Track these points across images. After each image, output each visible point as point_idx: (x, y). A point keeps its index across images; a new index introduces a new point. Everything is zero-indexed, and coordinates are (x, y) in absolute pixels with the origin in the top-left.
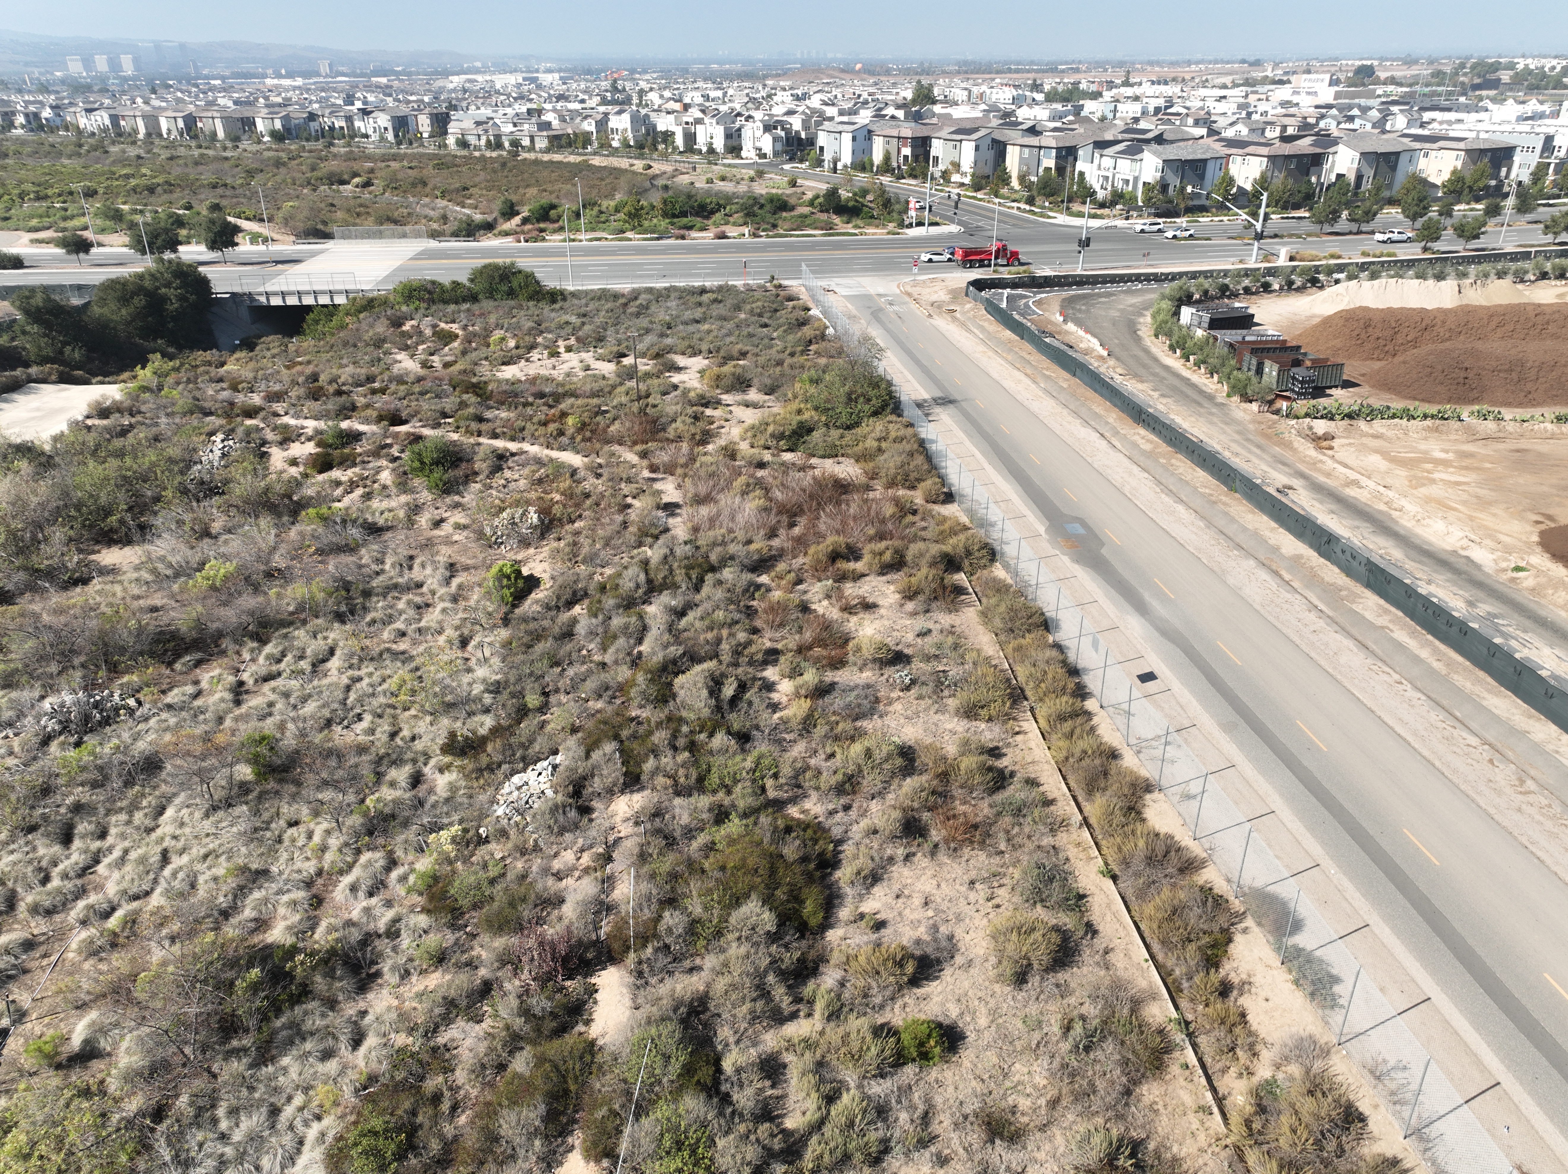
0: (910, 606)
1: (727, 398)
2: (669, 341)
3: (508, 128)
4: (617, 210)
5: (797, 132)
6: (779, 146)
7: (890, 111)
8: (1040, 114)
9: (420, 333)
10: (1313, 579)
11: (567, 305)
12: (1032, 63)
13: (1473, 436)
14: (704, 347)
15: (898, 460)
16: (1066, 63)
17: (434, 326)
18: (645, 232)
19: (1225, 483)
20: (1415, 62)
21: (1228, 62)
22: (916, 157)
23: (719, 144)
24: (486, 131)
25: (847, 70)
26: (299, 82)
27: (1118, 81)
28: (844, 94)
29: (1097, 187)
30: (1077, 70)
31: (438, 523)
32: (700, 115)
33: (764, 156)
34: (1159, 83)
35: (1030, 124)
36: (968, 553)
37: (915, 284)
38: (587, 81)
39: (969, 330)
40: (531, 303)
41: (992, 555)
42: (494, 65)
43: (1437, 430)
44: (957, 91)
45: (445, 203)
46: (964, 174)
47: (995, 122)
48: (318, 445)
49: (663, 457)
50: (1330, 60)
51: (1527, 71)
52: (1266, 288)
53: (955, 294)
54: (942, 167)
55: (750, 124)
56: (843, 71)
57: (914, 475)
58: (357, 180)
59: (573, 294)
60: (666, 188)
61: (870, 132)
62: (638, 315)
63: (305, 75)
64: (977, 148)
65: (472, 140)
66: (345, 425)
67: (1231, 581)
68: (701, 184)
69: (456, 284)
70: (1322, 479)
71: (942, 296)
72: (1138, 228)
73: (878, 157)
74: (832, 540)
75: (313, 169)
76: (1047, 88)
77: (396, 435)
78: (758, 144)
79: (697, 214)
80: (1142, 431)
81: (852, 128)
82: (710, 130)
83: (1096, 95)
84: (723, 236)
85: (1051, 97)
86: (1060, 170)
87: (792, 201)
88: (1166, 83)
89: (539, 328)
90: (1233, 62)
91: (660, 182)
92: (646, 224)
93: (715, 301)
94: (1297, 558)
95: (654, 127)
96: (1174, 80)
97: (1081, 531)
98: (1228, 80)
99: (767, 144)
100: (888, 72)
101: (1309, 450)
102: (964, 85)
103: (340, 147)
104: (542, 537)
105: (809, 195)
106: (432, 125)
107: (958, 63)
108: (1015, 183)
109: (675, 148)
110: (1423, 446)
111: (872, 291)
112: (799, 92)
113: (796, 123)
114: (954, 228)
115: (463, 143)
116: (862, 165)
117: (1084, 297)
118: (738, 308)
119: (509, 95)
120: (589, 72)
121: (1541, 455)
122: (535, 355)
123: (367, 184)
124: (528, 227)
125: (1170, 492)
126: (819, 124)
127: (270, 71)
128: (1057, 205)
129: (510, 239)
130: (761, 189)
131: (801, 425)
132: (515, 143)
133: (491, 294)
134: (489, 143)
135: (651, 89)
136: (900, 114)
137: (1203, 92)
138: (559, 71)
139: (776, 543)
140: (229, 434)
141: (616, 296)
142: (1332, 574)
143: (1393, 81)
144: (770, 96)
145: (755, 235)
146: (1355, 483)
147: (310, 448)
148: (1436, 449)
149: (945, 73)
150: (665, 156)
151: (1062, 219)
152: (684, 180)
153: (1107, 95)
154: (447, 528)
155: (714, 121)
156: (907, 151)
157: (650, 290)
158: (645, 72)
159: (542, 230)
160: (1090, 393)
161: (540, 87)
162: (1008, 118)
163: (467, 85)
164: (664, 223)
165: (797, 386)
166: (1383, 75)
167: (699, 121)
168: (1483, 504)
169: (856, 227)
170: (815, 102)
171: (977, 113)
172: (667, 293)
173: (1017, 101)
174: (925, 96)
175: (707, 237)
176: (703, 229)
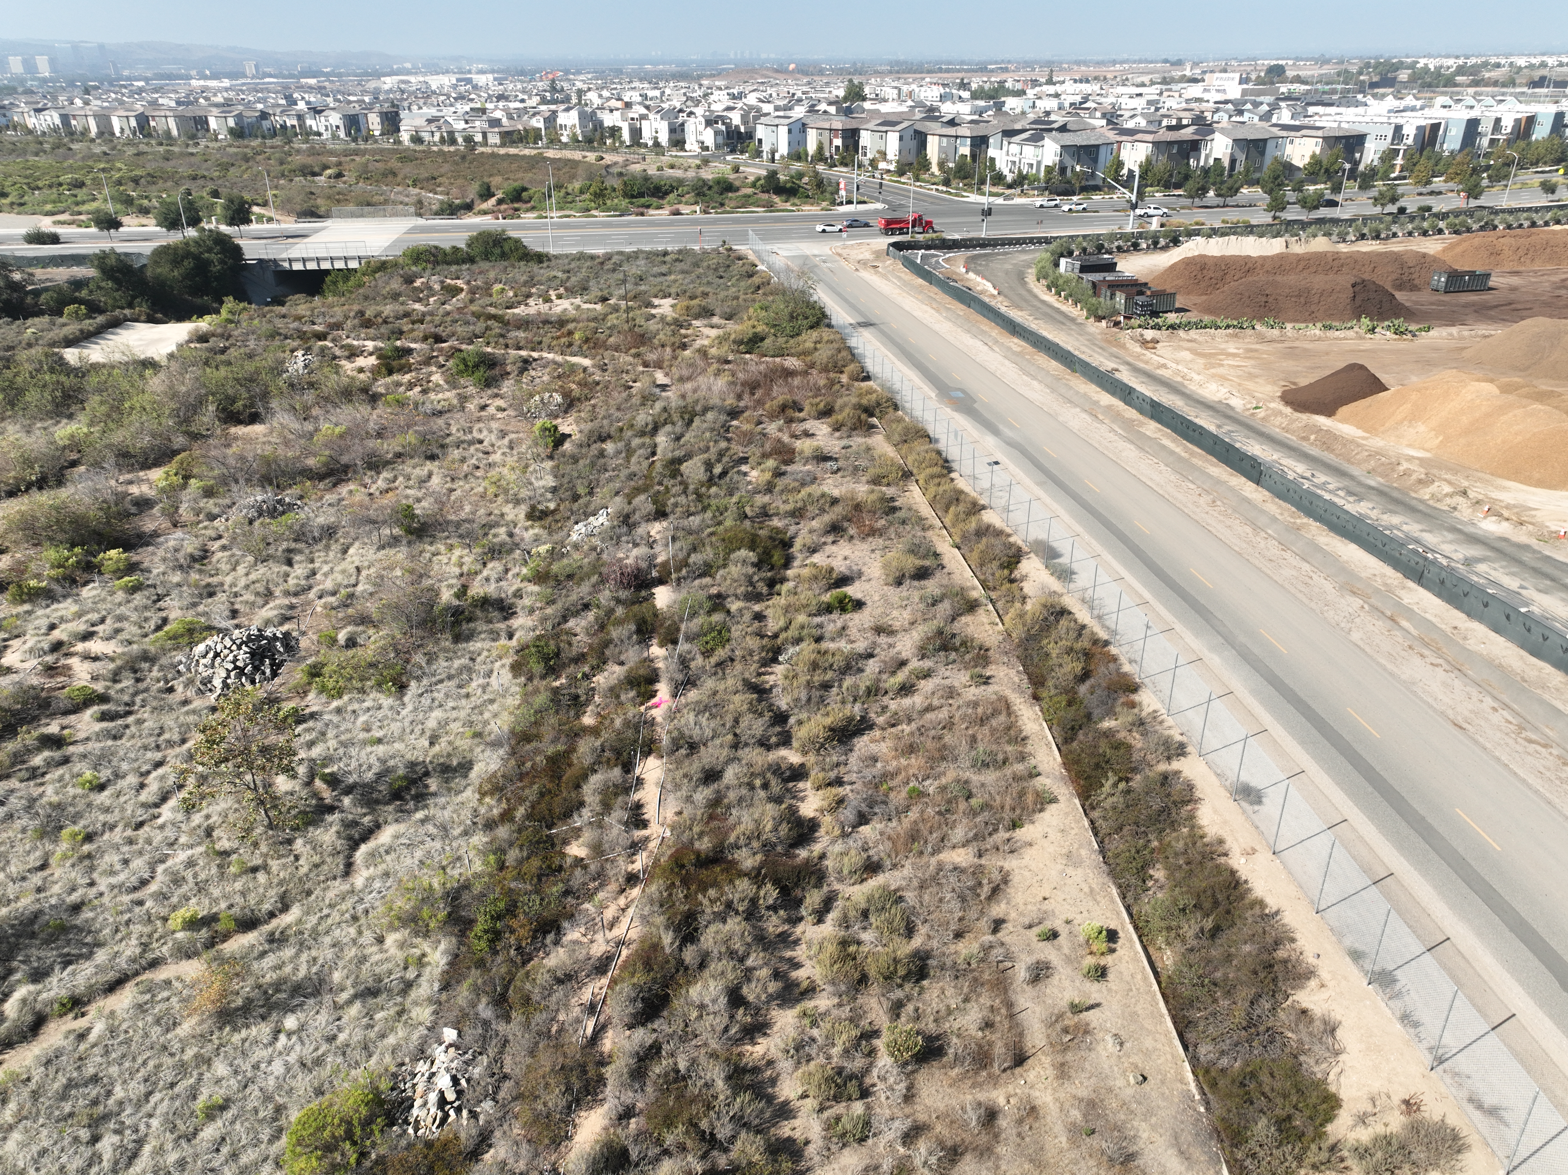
0: (837, 434)
1: (696, 323)
2: (643, 288)
3: (461, 125)
4: (582, 192)
5: (737, 127)
6: (720, 140)
7: (823, 107)
8: (964, 110)
9: (430, 288)
10: (1117, 417)
11: (553, 263)
12: (962, 63)
13: (1262, 339)
14: (673, 290)
15: (829, 353)
16: (996, 63)
17: (442, 282)
18: (608, 210)
19: (1069, 367)
20: (1326, 62)
21: (1151, 62)
22: (846, 147)
23: (664, 138)
24: (439, 128)
25: (782, 70)
26: (226, 83)
27: (1043, 80)
28: (779, 91)
29: (1006, 172)
30: (1005, 70)
31: (483, 408)
32: (644, 111)
33: (707, 149)
34: (1081, 81)
35: (950, 117)
36: (878, 404)
37: (845, 247)
38: (522, 82)
39: (887, 279)
40: (522, 263)
41: (896, 407)
42: (424, 66)
43: (1236, 336)
44: (888, 90)
45: (417, 191)
46: (890, 162)
47: (918, 116)
48: (378, 358)
49: (652, 357)
50: (1248, 59)
51: (1426, 69)
52: (1136, 247)
53: (878, 254)
54: (870, 156)
55: (692, 120)
56: (777, 71)
57: (840, 363)
58: (329, 172)
59: (556, 257)
60: (621, 174)
61: (804, 125)
62: (614, 270)
63: (232, 76)
64: (901, 138)
65: (426, 136)
66: (398, 343)
67: (1061, 419)
68: (652, 171)
69: (455, 249)
70: (1142, 365)
71: (867, 255)
72: (1038, 204)
73: (811, 147)
74: (781, 399)
75: (282, 163)
76: (974, 86)
77: (441, 350)
78: (701, 138)
79: (653, 195)
80: (1016, 340)
81: (787, 121)
82: (655, 125)
83: (1021, 93)
84: (677, 213)
85: (975, 96)
86: (974, 156)
87: (737, 183)
88: (1087, 81)
89: (531, 282)
90: (1156, 62)
91: (615, 170)
92: (609, 202)
93: (677, 260)
94: (1109, 407)
95: (601, 123)
96: (1096, 78)
97: (961, 395)
98: (1146, 79)
99: (709, 137)
100: (821, 72)
101: (1137, 349)
102: (895, 84)
103: (298, 144)
104: (566, 412)
105: (751, 179)
106: (382, 123)
107: (890, 63)
108: (935, 169)
109: (622, 143)
110: (1223, 346)
111: (808, 253)
112: (735, 91)
113: (736, 118)
114: (879, 206)
115: (417, 139)
116: (797, 155)
117: (985, 255)
118: (696, 265)
119: (448, 96)
120: (522, 73)
121: (1305, 350)
122: (531, 302)
123: (339, 175)
124: (503, 207)
125: (1029, 374)
126: (756, 118)
127: (193, 73)
128: (969, 187)
129: (489, 217)
130: (707, 174)
131: (755, 335)
132: (469, 139)
133: (486, 257)
134: (442, 140)
135: (589, 89)
136: (832, 109)
137: (1120, 90)
138: (492, 72)
139: (742, 404)
140: (308, 350)
141: (593, 257)
142: (1131, 413)
143: (1298, 80)
144: (706, 95)
145: (706, 212)
146: (1164, 366)
147: (372, 361)
148: (1232, 347)
149: (877, 73)
150: (614, 150)
151: (973, 198)
152: (637, 168)
153: (1031, 93)
154: (491, 410)
155: (658, 116)
156: (838, 142)
157: (621, 253)
158: (579, 72)
159: (517, 210)
160: (980, 318)
161: (476, 87)
162: (931, 113)
163: (403, 86)
164: (624, 203)
165: (751, 310)
166: (1290, 74)
167: (643, 117)
168: (1251, 376)
169: (794, 205)
170: (752, 99)
171: (904, 108)
172: (636, 255)
173: (943, 98)
174: (856, 94)
175: (663, 214)
176: (659, 207)
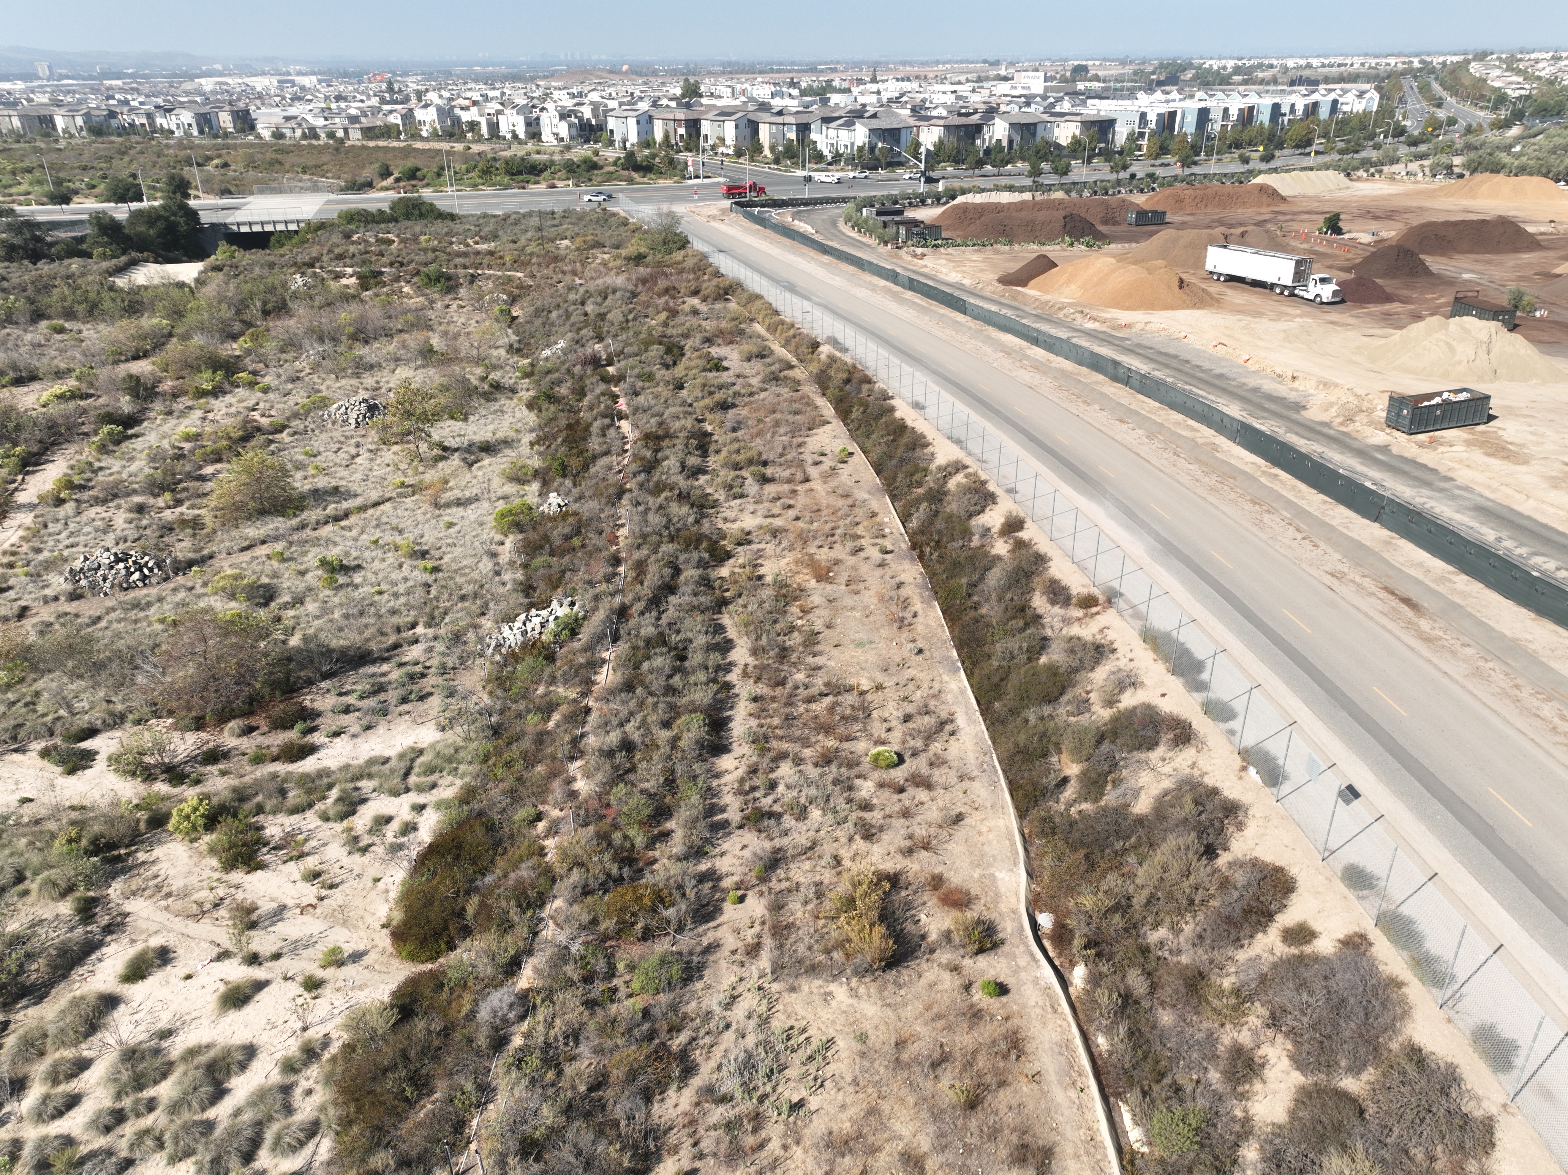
0: (704, 303)
1: (592, 251)
2: (543, 234)
3: (321, 122)
4: (468, 171)
5: (588, 120)
6: (574, 132)
7: (664, 102)
8: (793, 105)
9: (366, 241)
11: (464, 220)
12: (793, 63)
13: (998, 252)
14: (568, 234)
15: (694, 263)
16: (825, 63)
17: (376, 236)
18: (494, 185)
20: (1129, 63)
21: (972, 63)
22: (689, 135)
23: (521, 131)
24: (300, 125)
25: (614, 71)
26: (20, 85)
27: (868, 79)
29: (826, 152)
30: (834, 70)
31: (448, 306)
32: (500, 107)
33: (562, 140)
34: (903, 80)
35: (779, 109)
36: (731, 287)
38: (351, 83)
39: (733, 227)
40: (439, 221)
42: (232, 69)
43: (979, 250)
44: (723, 89)
46: (728, 147)
47: (751, 108)
48: (359, 278)
49: (567, 268)
50: (1061, 61)
51: (1209, 69)
53: (723, 211)
54: (711, 142)
55: (544, 114)
56: (611, 72)
57: (701, 269)
58: (215, 162)
59: (464, 216)
60: (494, 159)
61: (650, 117)
62: (516, 224)
63: (23, 78)
64: (737, 127)
65: (287, 132)
66: (370, 268)
68: (522, 156)
69: (381, 212)
70: (911, 267)
73: (659, 136)
75: (159, 156)
76: (803, 85)
77: (405, 271)
78: (555, 130)
79: (530, 173)
81: (635, 114)
82: (512, 119)
83: (846, 90)
84: (554, 186)
85: (803, 93)
86: (799, 140)
87: (601, 163)
88: (909, 80)
89: (450, 233)
90: (977, 63)
91: (487, 156)
92: (494, 179)
93: (564, 216)
95: (459, 119)
96: (917, 77)
97: (787, 284)
98: (963, 78)
99: (563, 129)
100: (655, 73)
101: (910, 258)
102: (729, 83)
104: (512, 303)
105: (611, 160)
106: (235, 122)
107: (723, 64)
108: (767, 152)
109: (483, 135)
110: (969, 256)
112: (575, 91)
113: (587, 112)
114: (722, 180)
115: (278, 135)
116: (647, 142)
117: (808, 209)
118: (581, 219)
119: (283, 97)
120: (347, 75)
123: (226, 165)
124: (402, 184)
126: (605, 112)
128: (794, 164)
129: (391, 192)
130: (572, 158)
131: (639, 255)
132: (331, 135)
134: (304, 136)
136: (673, 104)
137: (937, 87)
138: (311, 74)
139: (638, 290)
140: (302, 274)
144: (548, 94)
145: (577, 186)
146: (927, 267)
147: (355, 280)
148: (973, 255)
149: (710, 74)
151: (797, 172)
152: (507, 154)
153: (855, 90)
154: (455, 307)
155: (513, 112)
156: (682, 131)
157: (517, 213)
158: (408, 74)
159: (415, 185)
161: (305, 89)
162: (764, 107)
163: (224, 87)
164: (507, 179)
165: (633, 242)
169: (650, 179)
170: (595, 97)
171: (738, 102)
172: (530, 214)
173: (773, 95)
174: (692, 91)
175: (542, 187)
176: (537, 183)
